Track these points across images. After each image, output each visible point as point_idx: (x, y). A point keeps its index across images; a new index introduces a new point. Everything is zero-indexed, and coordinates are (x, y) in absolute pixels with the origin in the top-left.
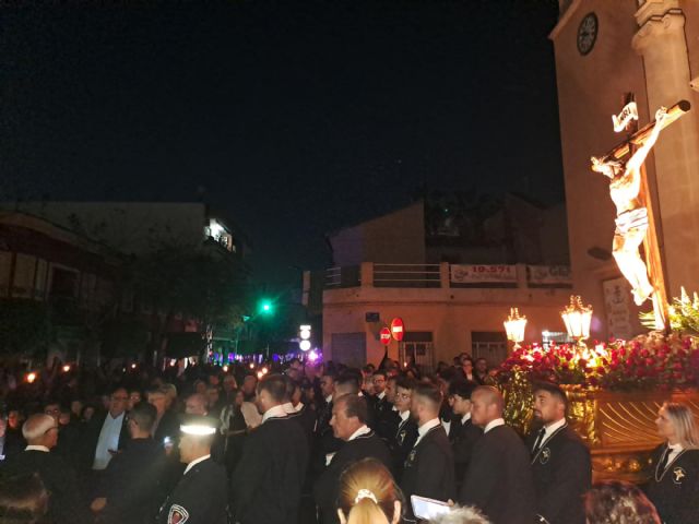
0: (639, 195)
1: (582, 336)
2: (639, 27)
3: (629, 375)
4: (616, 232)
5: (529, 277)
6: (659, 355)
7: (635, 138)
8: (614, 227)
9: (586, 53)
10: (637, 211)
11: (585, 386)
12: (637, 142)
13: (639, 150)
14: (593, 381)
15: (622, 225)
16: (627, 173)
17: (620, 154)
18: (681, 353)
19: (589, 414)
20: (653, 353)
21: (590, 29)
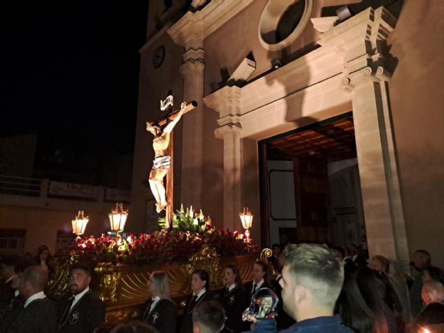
0: (167, 149)
1: (119, 230)
2: (184, 62)
3: (143, 255)
4: (153, 168)
5: (105, 196)
6: (162, 243)
7: (170, 116)
8: (152, 164)
9: (156, 67)
10: (165, 157)
11: (114, 263)
12: (171, 118)
13: (171, 123)
14: (121, 260)
15: (156, 164)
16: (163, 135)
17: (161, 124)
18: (174, 241)
19: (114, 283)
20: (159, 241)
21: (161, 54)
